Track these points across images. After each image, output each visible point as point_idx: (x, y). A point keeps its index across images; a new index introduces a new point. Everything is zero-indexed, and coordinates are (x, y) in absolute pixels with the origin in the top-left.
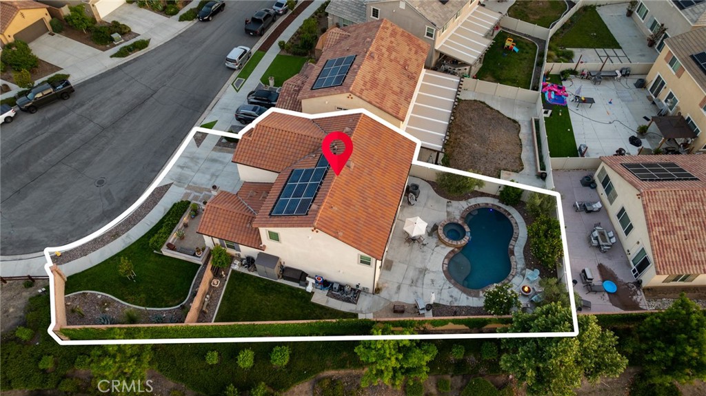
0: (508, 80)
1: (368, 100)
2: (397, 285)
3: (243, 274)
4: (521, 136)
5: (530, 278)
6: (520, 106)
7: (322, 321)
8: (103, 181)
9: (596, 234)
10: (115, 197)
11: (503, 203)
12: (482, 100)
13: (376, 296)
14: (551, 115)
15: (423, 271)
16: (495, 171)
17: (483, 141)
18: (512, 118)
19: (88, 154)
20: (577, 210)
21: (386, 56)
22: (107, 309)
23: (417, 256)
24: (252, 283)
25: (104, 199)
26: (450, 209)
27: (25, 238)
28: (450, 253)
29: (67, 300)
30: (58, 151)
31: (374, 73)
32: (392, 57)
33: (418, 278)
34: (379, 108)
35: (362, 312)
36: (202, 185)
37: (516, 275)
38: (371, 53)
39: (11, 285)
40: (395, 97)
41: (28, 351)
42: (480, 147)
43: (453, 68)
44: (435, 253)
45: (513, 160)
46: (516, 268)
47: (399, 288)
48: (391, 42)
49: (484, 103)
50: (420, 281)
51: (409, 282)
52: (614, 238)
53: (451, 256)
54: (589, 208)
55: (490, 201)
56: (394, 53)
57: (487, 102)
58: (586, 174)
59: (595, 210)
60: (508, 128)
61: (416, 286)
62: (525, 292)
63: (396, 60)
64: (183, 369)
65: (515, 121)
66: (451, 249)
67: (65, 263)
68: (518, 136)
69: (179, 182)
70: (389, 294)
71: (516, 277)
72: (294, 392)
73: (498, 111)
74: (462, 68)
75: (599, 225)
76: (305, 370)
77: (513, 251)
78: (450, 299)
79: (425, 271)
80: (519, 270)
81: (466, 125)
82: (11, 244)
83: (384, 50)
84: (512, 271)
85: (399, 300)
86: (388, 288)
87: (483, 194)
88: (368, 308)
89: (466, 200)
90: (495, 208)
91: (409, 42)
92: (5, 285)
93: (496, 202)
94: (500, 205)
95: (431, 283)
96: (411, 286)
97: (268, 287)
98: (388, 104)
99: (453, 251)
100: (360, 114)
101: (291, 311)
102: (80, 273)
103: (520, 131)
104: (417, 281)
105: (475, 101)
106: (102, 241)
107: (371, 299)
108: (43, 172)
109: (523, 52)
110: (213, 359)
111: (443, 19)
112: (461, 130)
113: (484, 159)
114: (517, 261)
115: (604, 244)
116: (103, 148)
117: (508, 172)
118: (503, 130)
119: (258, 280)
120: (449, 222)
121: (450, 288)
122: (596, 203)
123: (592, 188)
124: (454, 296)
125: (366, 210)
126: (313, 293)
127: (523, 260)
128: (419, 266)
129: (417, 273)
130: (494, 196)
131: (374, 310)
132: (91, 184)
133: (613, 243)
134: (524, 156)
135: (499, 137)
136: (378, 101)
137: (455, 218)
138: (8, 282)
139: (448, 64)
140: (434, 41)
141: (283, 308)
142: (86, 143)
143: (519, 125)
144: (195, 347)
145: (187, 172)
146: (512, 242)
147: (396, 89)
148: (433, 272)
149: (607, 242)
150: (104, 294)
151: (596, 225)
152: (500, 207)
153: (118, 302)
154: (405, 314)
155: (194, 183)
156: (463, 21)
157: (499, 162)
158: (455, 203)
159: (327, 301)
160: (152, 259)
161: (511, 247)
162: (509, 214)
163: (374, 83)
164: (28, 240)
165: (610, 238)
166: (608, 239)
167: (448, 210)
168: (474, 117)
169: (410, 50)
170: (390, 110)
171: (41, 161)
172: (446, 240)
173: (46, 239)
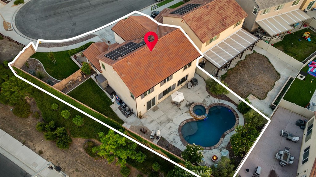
0: (291, 53)
1: (189, 25)
2: (152, 120)
3: (93, 81)
4: (276, 83)
5: (222, 154)
6: (288, 68)
7: (101, 114)
8: (76, 24)
9: (282, 152)
10: (75, 31)
11: (238, 110)
12: (267, 57)
13: (138, 119)
14: (304, 79)
15: (170, 120)
16: (247, 93)
17: (252, 75)
18: (278, 72)
19: (78, 13)
20: (281, 135)
21: (216, 10)
22: (37, 69)
23: (172, 113)
24: (94, 87)
25: (71, 31)
26: (207, 99)
27: (36, 33)
28: (190, 119)
29: (29, 59)
30: (70, 8)
31: (203, 15)
32: (219, 12)
33: (165, 122)
34: (193, 31)
35: (127, 123)
37: (217, 148)
38: (208, 5)
39: (19, 46)
40: (207, 31)
41: (3, 70)
42: (249, 78)
43: (262, 35)
44: (182, 115)
45: (262, 92)
46: (220, 145)
47: (152, 121)
48: (225, 5)
49: (267, 58)
50: (164, 124)
51: (159, 121)
52: (293, 161)
53: (190, 121)
54: (289, 137)
55: (232, 105)
56: (222, 11)
57: (270, 59)
58: (303, 119)
59: (292, 140)
60: (272, 76)
61: (161, 125)
62: (213, 159)
63: (221, 14)
64: (44, 106)
65: (279, 74)
66: (192, 117)
67: (40, 47)
68: (275, 82)
69: (101, 36)
70: (145, 122)
71: (216, 150)
72: (77, 140)
73: (273, 66)
74: (267, 37)
75: (288, 149)
76: (86, 133)
77: (225, 136)
78: (172, 140)
79: (171, 121)
80: (220, 147)
81: (248, 65)
82: (31, 33)
83: (217, 7)
84: (216, 145)
85: (148, 127)
86: (147, 118)
87: (230, 101)
88: (131, 123)
89: (219, 99)
90: (232, 110)
91: (235, 9)
92: (18, 45)
93: (235, 108)
94: (236, 110)
95: (169, 127)
96: (158, 124)
97: (98, 91)
98: (200, 32)
99: (192, 119)
100: (178, 28)
101: (99, 105)
102: (41, 53)
103: (278, 80)
104: (163, 123)
105: (263, 56)
106: (57, 45)
107: (135, 119)
108: (60, 13)
109: (313, 43)
110: (54, 107)
111: (266, 5)
112: (244, 66)
113: (245, 85)
114: (223, 142)
115: (283, 161)
116: (85, 12)
117: (254, 97)
118: (268, 75)
119: (97, 86)
120: (200, 104)
121: (176, 135)
122: (296, 137)
123: (301, 128)
124: (175, 140)
125: (145, 72)
126: (113, 103)
127: (227, 143)
128: (170, 117)
129: (166, 120)
130: (236, 105)
131: (133, 125)
132: (71, 24)
133: (291, 164)
134: (269, 93)
135: (263, 78)
136: (195, 28)
137: (206, 105)
138: (19, 45)
139: (260, 33)
140: (256, 17)
141: (97, 103)
142: (82, 8)
143: (280, 77)
144: (53, 99)
145: (107, 33)
146: (228, 131)
147: (210, 27)
148: (174, 123)
149: (286, 161)
150: (41, 63)
151: (286, 148)
152: (235, 111)
153: (43, 68)
154: (145, 135)
155: (106, 39)
156: (282, 14)
157: (253, 90)
158: (212, 98)
159: (116, 110)
160: (67, 59)
161: (225, 133)
162: (238, 117)
163: (199, 19)
164: (36, 34)
165: (290, 160)
166: (288, 159)
167: (206, 99)
168: (256, 63)
169: (234, 13)
170: (199, 35)
171: (62, 9)
172: (192, 112)
173: (42, 36)
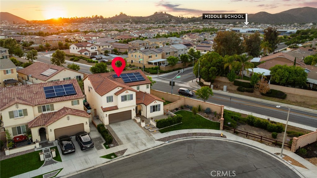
36: (144, 133)
69: (152, 139)
132: (197, 157)
145: (145, 141)
